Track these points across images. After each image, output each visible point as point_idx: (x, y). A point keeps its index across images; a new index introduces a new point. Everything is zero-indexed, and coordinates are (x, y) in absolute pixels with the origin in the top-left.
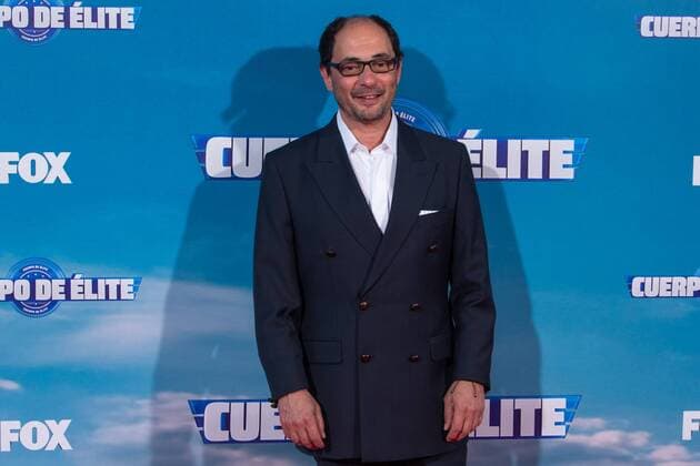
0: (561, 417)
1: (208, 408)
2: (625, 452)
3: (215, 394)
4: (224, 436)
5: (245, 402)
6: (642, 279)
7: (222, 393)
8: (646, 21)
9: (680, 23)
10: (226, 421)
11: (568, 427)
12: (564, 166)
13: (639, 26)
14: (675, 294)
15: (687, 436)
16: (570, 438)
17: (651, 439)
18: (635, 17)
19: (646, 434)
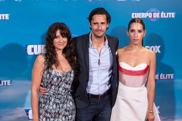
1: (30, 111)
8: (133, 14)
9: (141, 15)
13: (131, 16)
18: (130, 13)
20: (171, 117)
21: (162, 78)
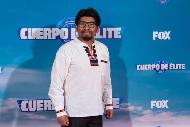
0: (118, 103)
1: (23, 102)
2: (136, 112)
3: (24, 98)
4: (27, 110)
5: (32, 100)
6: (139, 65)
7: (26, 98)
10: (27, 106)
11: (120, 106)
12: (118, 35)
14: (149, 69)
15: (152, 107)
16: (121, 108)
17: (143, 109)
19: (141, 107)
20: (181, 112)
21: (172, 69)
